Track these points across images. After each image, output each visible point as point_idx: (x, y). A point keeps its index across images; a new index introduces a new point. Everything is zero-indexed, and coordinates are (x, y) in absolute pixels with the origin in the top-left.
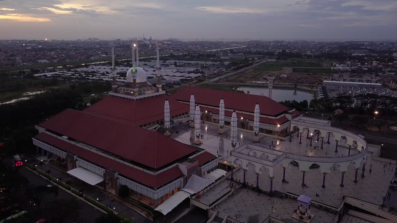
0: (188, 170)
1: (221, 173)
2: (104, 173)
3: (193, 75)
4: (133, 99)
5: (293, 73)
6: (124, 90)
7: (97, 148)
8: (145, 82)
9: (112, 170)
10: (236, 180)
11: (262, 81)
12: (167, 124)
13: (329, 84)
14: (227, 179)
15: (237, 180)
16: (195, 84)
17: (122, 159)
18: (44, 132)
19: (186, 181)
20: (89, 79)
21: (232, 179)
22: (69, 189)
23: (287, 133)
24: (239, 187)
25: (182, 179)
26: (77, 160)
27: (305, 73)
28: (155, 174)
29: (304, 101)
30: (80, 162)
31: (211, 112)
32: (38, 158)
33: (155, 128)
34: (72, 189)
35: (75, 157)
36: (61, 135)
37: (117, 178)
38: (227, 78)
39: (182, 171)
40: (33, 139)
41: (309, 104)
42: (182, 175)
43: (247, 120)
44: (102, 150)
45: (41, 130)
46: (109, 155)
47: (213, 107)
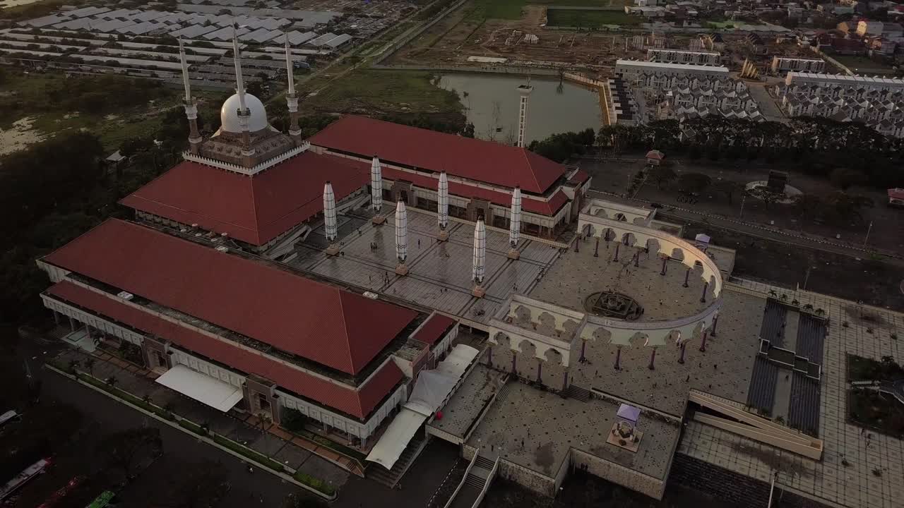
0: (413, 368)
1: (464, 355)
2: (244, 384)
3: (333, 40)
4: (247, 175)
5: (548, 27)
7: (211, 324)
9: (260, 377)
10: (497, 367)
11: (488, 56)
12: (332, 231)
13: (627, 68)
14: (479, 364)
15: (498, 366)
16: (344, 70)
17: (274, 351)
18: (68, 279)
19: (411, 388)
20: (81, 61)
21: (489, 366)
22: (172, 419)
23: (566, 224)
24: (504, 383)
25: (404, 387)
26: (170, 353)
27: (575, 28)
28: (358, 389)
29: (588, 130)
30: (178, 355)
31: (411, 182)
32: (64, 339)
33: (302, 235)
34: (179, 418)
35: (167, 347)
36: (116, 291)
37: (277, 396)
38: (408, 45)
39: (403, 371)
40: (41, 295)
41: (596, 135)
42: (403, 378)
43: (489, 203)
44: (224, 329)
45: (58, 275)
46: (245, 344)
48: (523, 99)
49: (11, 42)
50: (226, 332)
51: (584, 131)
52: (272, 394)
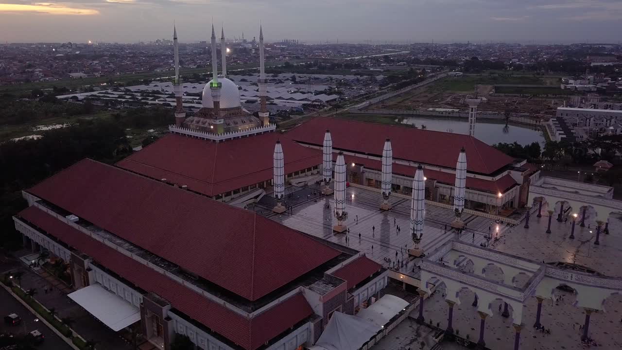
0: (324, 304)
1: (394, 305)
2: (142, 304)
3: (324, 98)
4: (214, 141)
5: (496, 94)
6: (198, 122)
7: (131, 244)
8: (238, 108)
9: (157, 297)
10: (429, 323)
11: (444, 108)
12: (279, 189)
13: (567, 113)
14: (409, 318)
15: (431, 322)
16: (329, 113)
17: (181, 272)
18: (36, 204)
19: (320, 329)
20: (147, 104)
21: (420, 321)
22: (69, 335)
23: (514, 208)
24: (437, 340)
25: (311, 325)
26: (90, 269)
27: (519, 95)
28: (251, 315)
29: (533, 144)
30: (96, 274)
31: (363, 165)
32: (22, 259)
33: (256, 197)
34: (75, 334)
35: (87, 263)
36: (65, 213)
37: (169, 318)
38: (382, 101)
39: (313, 307)
40: (14, 218)
41: (542, 150)
42: (311, 315)
43: (436, 181)
44: (141, 249)
45: (32, 200)
46: (155, 263)
47: (365, 156)
48: (472, 108)
49: (108, 95)
50: (142, 252)
51: (530, 144)
52: (164, 316)
